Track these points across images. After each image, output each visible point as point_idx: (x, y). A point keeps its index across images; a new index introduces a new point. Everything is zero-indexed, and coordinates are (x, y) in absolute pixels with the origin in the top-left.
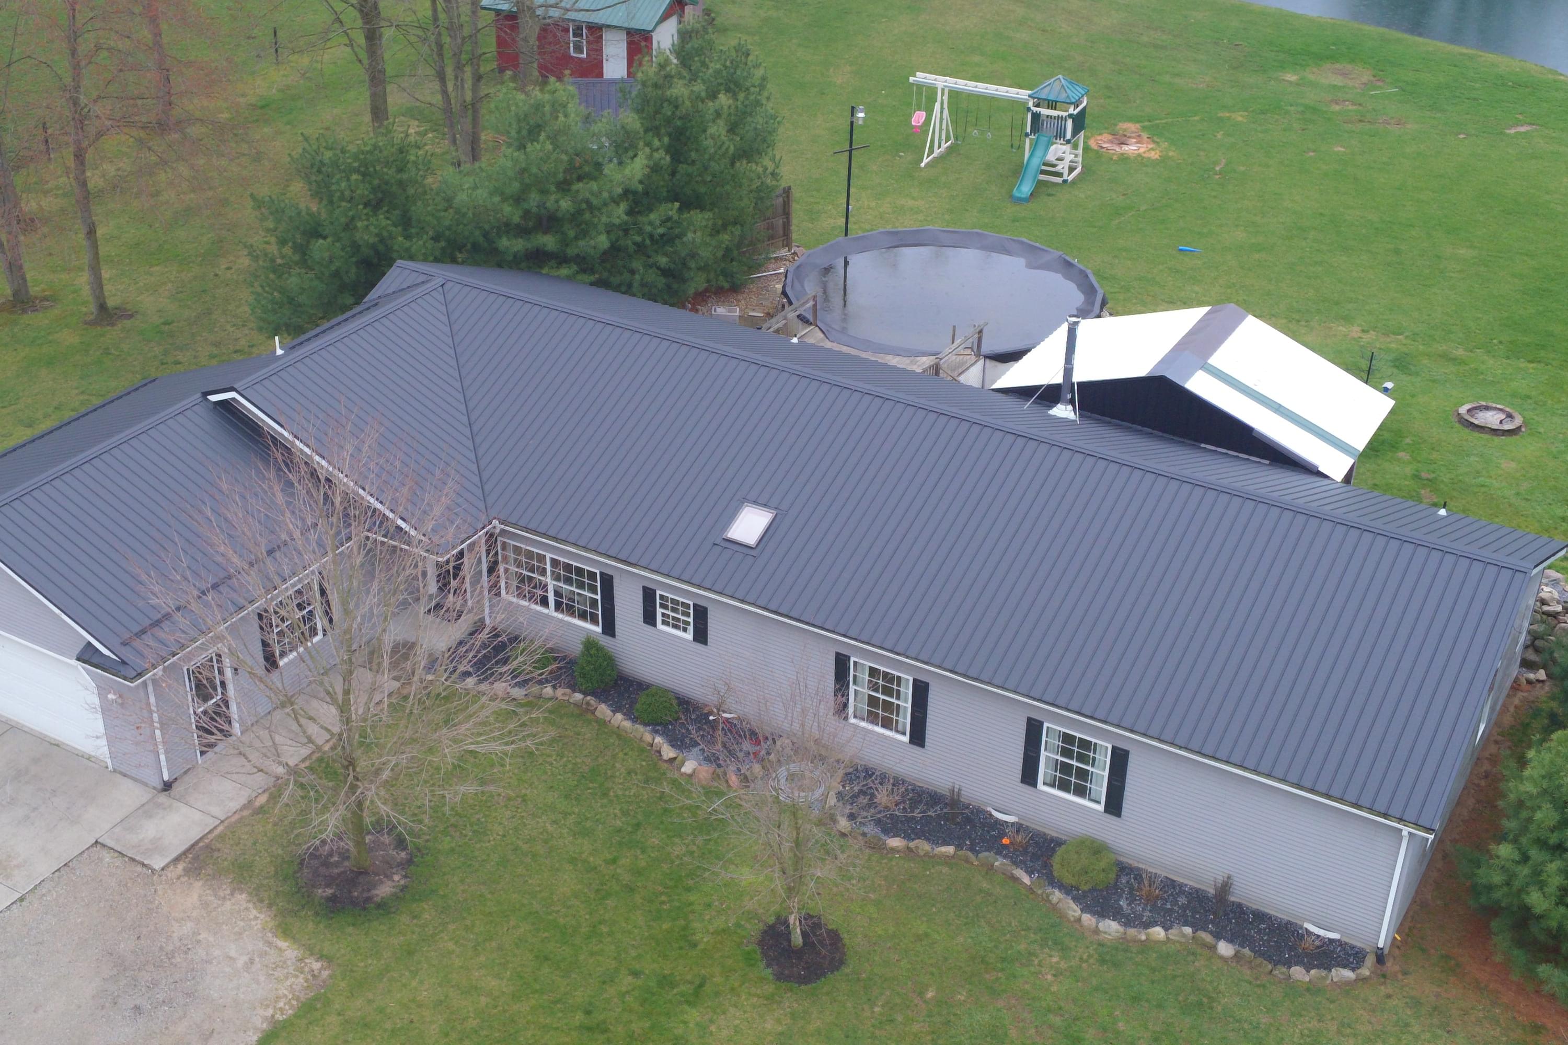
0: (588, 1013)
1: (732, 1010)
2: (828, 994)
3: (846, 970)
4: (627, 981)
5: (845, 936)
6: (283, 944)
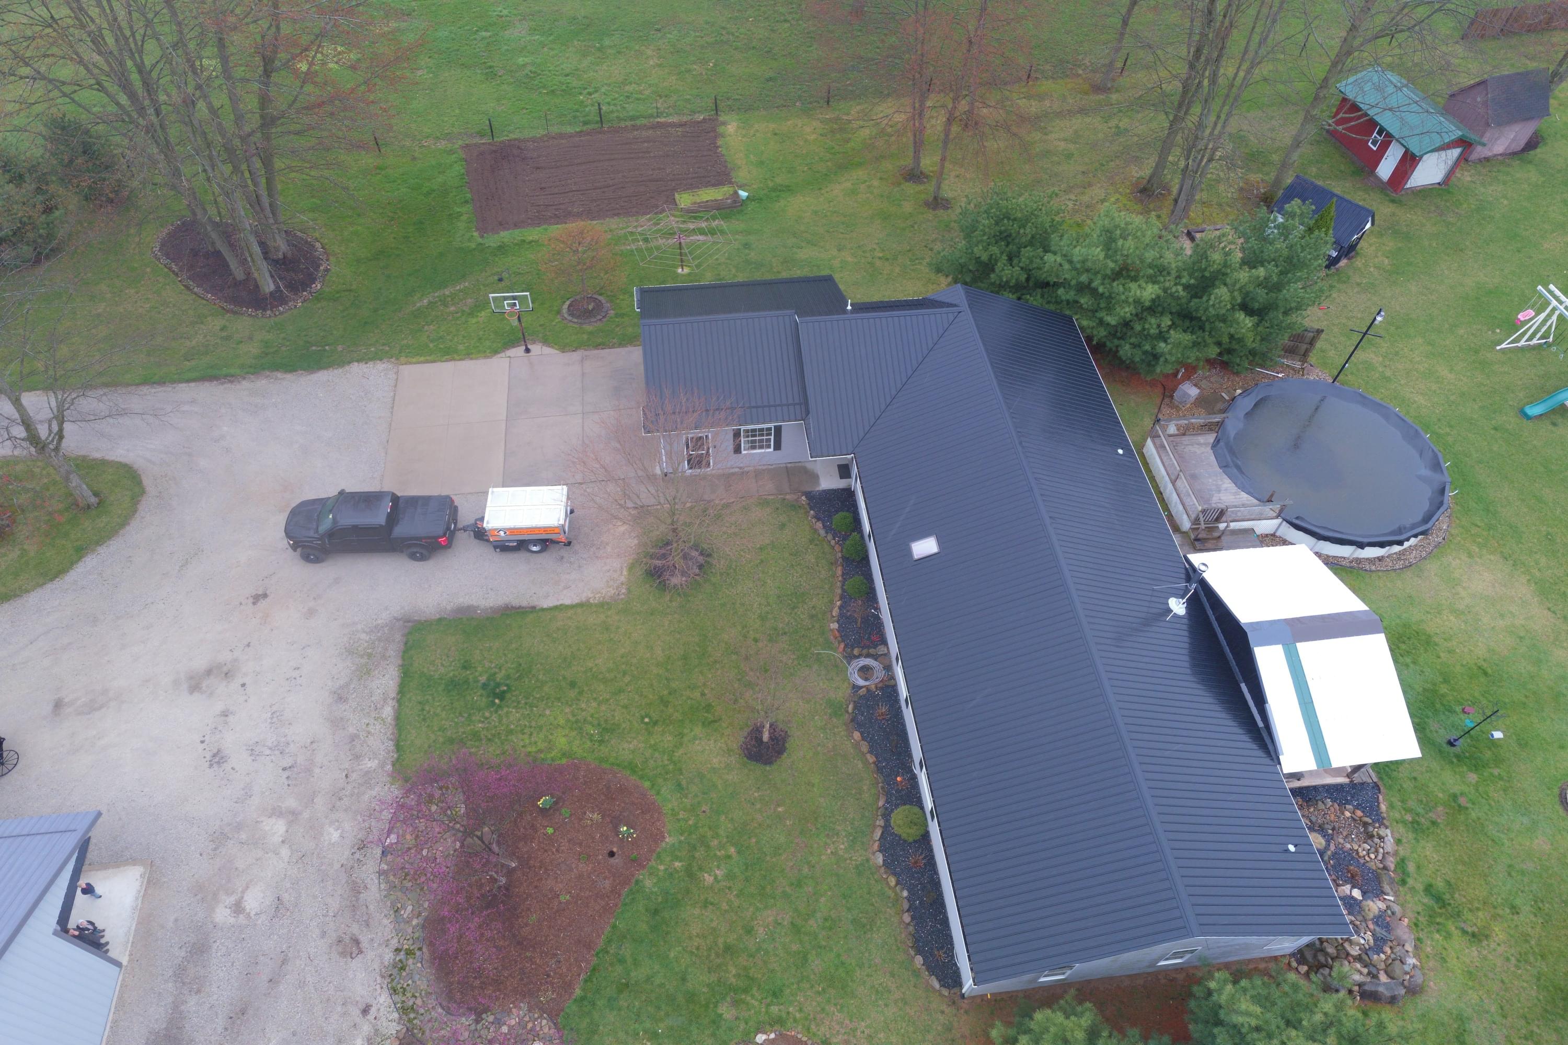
0: (670, 693)
1: (712, 742)
2: (750, 770)
3: (768, 768)
4: (697, 694)
5: (785, 754)
6: (625, 573)
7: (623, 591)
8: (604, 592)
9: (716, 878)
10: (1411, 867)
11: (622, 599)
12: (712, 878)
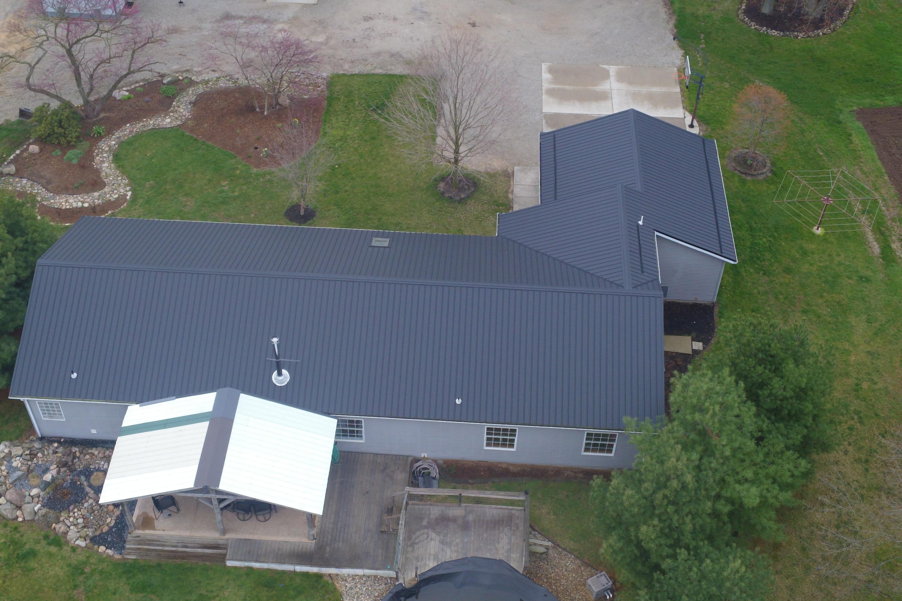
10: (53, 549)
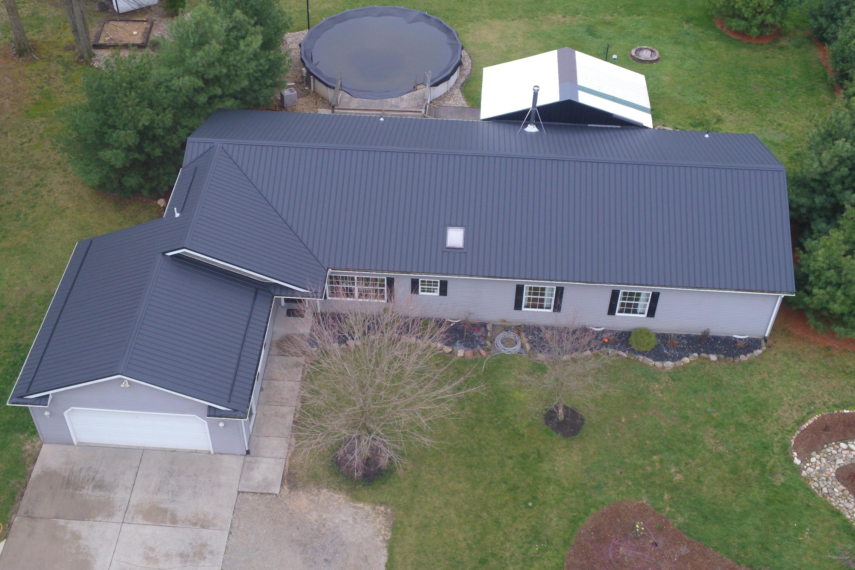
1: (557, 458)
2: (587, 435)
4: (510, 462)
6: (361, 505)
7: (382, 508)
8: (379, 526)
9: (677, 472)
11: (392, 511)
12: (678, 475)
